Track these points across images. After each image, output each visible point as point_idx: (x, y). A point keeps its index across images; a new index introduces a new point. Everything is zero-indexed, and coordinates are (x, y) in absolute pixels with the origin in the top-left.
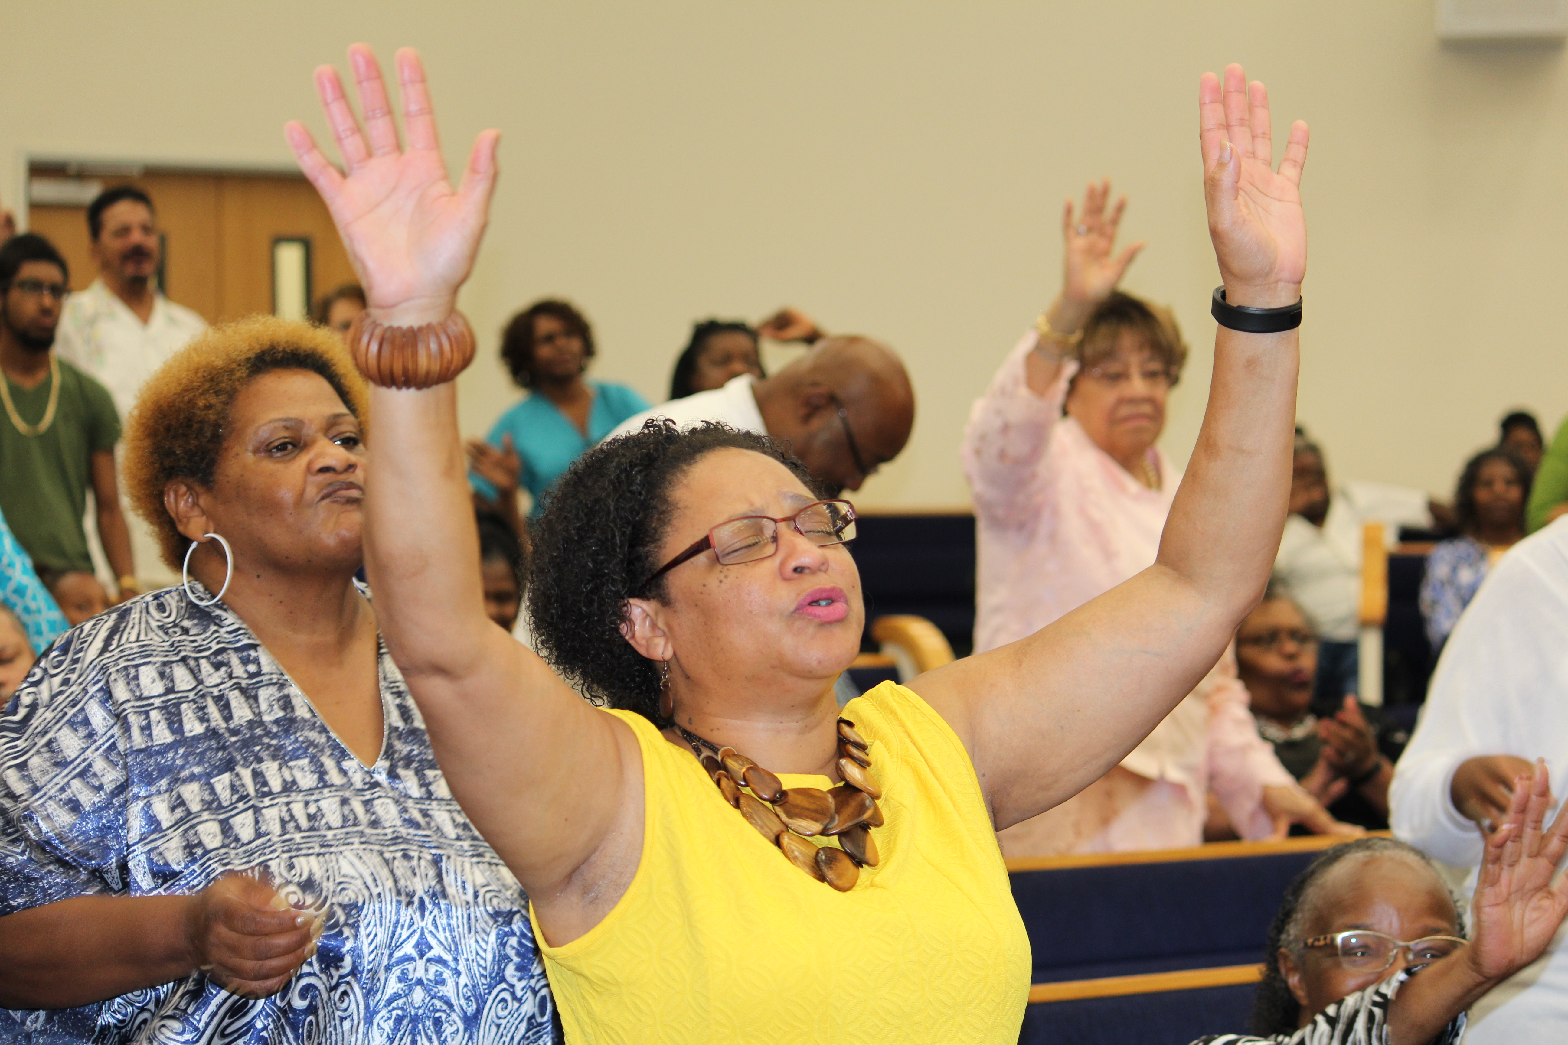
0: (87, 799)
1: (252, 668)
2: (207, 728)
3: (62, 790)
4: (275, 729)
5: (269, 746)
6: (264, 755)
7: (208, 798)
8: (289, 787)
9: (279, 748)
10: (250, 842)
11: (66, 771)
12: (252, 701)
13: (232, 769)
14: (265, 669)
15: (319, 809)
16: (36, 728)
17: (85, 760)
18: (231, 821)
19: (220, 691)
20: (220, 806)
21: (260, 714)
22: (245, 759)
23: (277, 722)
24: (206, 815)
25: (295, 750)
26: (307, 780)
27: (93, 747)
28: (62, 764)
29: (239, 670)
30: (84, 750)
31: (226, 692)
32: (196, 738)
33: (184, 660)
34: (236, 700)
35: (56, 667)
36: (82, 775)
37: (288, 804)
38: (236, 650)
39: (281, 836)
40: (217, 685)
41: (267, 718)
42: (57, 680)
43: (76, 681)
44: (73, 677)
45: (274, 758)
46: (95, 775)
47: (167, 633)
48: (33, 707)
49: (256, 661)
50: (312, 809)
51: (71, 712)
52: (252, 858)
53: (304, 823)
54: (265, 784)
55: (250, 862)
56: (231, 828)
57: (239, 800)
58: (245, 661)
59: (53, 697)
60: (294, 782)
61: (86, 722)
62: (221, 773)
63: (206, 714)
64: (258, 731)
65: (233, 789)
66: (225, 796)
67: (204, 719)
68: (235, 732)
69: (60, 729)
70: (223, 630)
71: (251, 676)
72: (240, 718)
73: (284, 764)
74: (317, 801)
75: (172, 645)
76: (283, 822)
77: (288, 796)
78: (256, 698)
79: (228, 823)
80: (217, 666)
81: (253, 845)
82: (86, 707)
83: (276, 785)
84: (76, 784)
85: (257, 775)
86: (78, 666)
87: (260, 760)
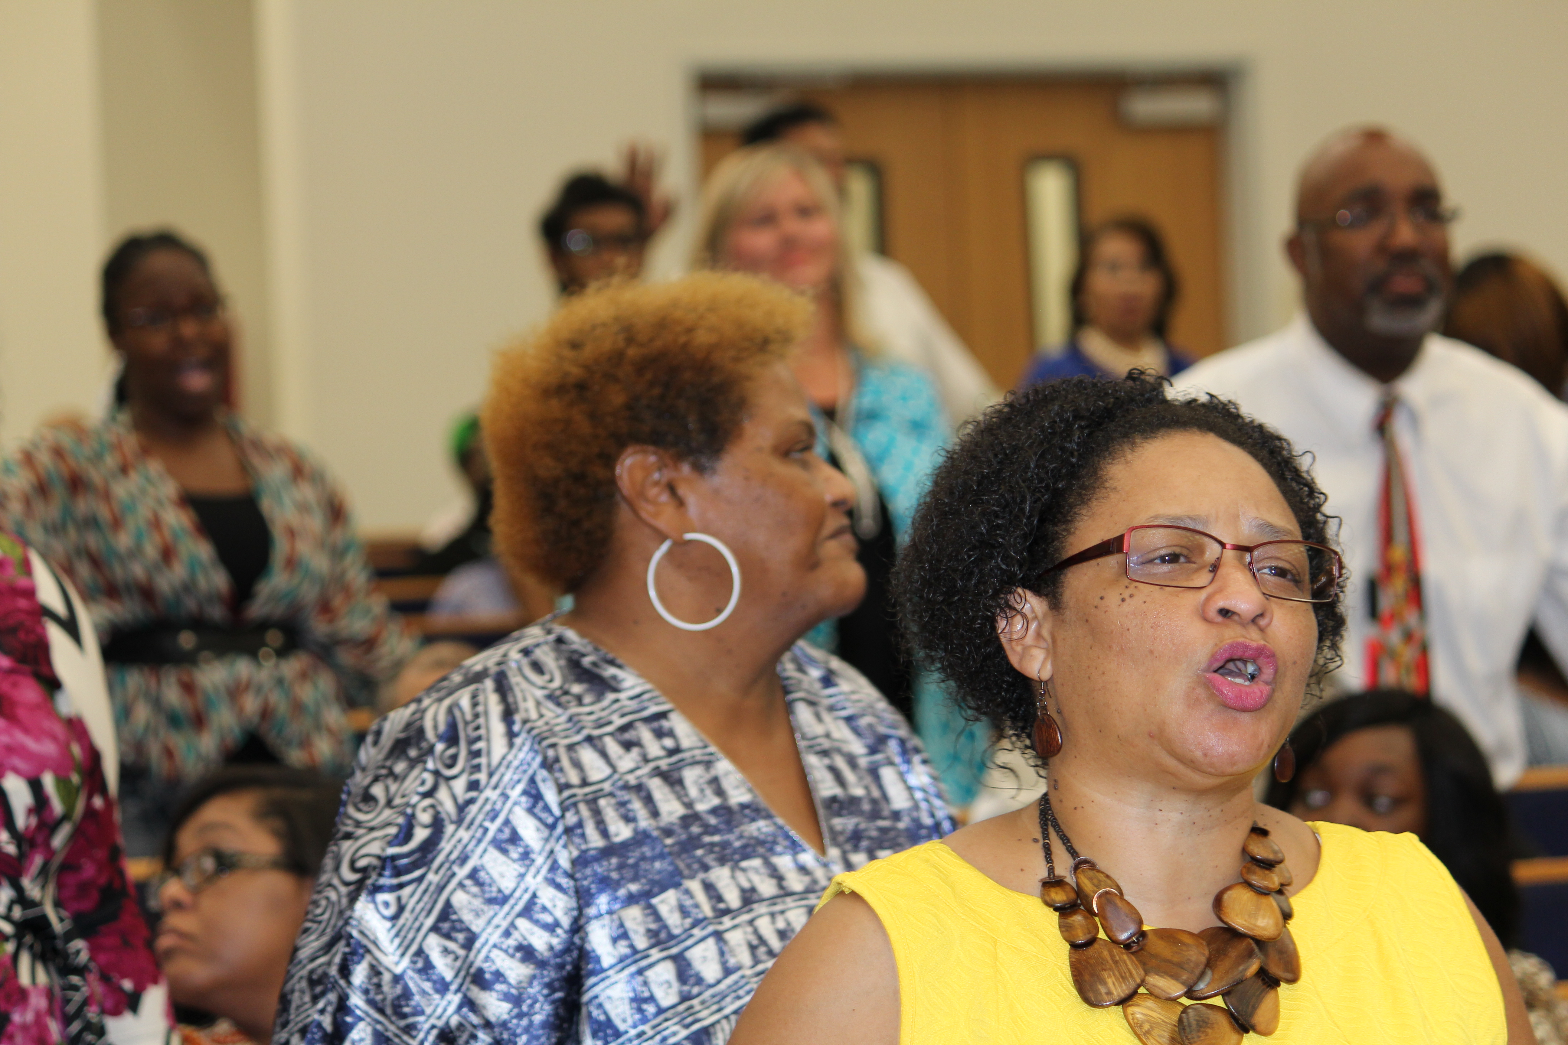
0: (540, 941)
1: (669, 743)
2: (636, 831)
3: (507, 934)
4: (713, 821)
5: (712, 844)
6: (710, 860)
7: (654, 926)
8: (749, 897)
9: (725, 845)
10: (719, 982)
11: (506, 908)
12: (678, 788)
13: (677, 885)
14: (685, 743)
15: (788, 924)
16: (451, 853)
17: (526, 890)
18: (689, 954)
19: (638, 778)
20: (671, 937)
21: (689, 805)
22: (689, 866)
23: (714, 811)
24: (656, 955)
25: (744, 847)
26: (767, 887)
27: (533, 870)
28: (501, 900)
29: (654, 748)
30: (522, 876)
31: (645, 780)
32: (625, 846)
33: (589, 739)
34: (658, 788)
35: (450, 766)
36: (527, 911)
37: (751, 922)
38: (647, 720)
39: (753, 967)
40: (631, 771)
41: (701, 807)
42: (459, 785)
43: (488, 783)
44: (482, 777)
45: (722, 861)
46: (544, 909)
47: (559, 704)
48: (437, 825)
49: (671, 734)
50: (781, 924)
51: (493, 827)
52: (723, 1004)
53: (775, 943)
54: (720, 899)
55: (719, 1010)
56: (689, 965)
57: (694, 925)
58: (660, 734)
59: (462, 808)
60: (753, 890)
61: (515, 838)
62: (663, 889)
63: (629, 811)
64: (695, 829)
65: (684, 912)
66: (674, 921)
67: (628, 819)
68: (668, 832)
69: (485, 851)
70: (623, 696)
71: (672, 752)
72: (670, 813)
73: (735, 867)
74: (782, 912)
75: (570, 719)
76: (753, 948)
77: (751, 910)
78: (680, 782)
79: (685, 959)
80: (628, 746)
81: (722, 986)
82: (511, 817)
83: (733, 899)
84: (523, 924)
85: (709, 888)
86: (483, 760)
87: (706, 868)
